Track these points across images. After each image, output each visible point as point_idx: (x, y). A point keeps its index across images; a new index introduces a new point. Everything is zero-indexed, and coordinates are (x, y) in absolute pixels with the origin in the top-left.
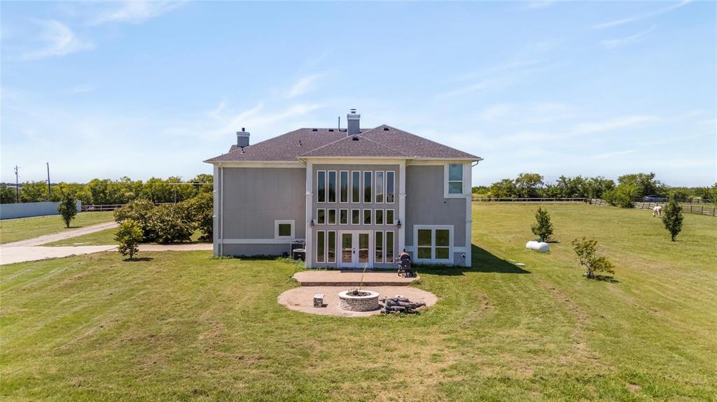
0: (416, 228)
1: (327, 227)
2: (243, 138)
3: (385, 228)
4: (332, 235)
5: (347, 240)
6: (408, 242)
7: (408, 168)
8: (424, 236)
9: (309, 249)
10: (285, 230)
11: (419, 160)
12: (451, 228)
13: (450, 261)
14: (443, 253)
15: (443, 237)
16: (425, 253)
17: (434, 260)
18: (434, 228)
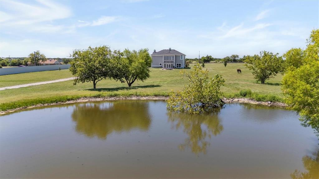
0: (177, 64)
1: (165, 63)
2: (155, 51)
3: (172, 63)
4: (166, 64)
5: (168, 65)
6: (175, 65)
7: (175, 56)
8: (178, 64)
9: (163, 67)
10: (161, 64)
11: (177, 55)
12: (181, 64)
13: (181, 68)
14: (180, 67)
15: (180, 65)
16: (178, 67)
17: (179, 68)
18: (179, 64)
